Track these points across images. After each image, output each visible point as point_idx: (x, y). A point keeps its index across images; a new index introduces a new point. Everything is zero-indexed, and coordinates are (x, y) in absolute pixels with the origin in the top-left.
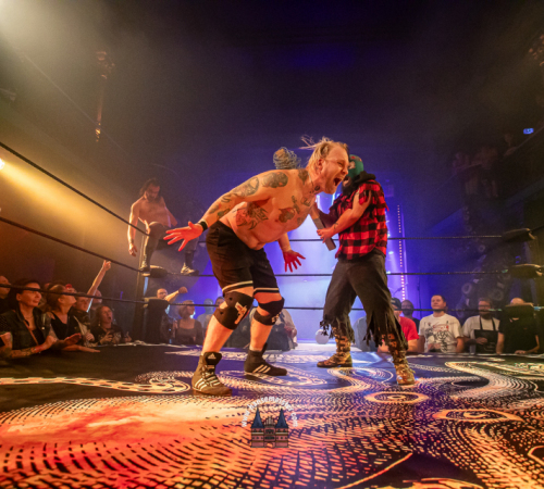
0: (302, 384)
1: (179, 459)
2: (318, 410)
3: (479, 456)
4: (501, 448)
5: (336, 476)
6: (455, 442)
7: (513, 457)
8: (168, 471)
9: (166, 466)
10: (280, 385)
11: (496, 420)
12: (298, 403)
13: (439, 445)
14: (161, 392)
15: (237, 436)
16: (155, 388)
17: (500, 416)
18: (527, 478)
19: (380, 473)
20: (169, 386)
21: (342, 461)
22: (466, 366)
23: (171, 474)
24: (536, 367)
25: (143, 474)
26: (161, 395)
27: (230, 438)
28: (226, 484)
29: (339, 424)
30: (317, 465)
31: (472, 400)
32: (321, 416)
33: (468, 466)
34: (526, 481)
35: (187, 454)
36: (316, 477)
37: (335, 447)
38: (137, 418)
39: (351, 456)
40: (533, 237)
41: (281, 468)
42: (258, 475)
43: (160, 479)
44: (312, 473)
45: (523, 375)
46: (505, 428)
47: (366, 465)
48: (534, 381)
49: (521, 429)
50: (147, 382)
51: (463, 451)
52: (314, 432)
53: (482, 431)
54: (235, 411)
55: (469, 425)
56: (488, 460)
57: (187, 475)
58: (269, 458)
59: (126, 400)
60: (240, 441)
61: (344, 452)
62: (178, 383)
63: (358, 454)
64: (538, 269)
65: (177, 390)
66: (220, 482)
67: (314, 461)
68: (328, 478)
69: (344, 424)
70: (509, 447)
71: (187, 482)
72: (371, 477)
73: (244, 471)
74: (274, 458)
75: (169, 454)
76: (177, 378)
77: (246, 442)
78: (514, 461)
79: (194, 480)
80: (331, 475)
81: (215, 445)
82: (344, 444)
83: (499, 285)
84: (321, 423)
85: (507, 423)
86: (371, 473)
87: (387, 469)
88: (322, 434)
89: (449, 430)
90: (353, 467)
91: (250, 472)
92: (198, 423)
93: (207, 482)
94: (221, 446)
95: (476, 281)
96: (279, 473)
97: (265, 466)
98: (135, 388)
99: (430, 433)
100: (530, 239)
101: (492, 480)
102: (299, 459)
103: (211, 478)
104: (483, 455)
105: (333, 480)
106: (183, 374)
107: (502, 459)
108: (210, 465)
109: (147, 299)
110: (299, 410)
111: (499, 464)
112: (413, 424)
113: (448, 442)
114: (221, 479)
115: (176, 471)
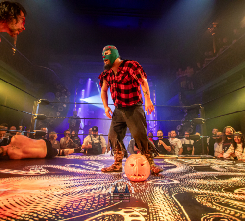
0: (100, 169)
1: (28, 204)
2: (101, 181)
3: (154, 197)
4: (164, 194)
5: (93, 208)
6: (148, 192)
7: (166, 197)
8: (21, 209)
9: (21, 207)
10: (90, 170)
11: (169, 183)
12: (94, 178)
13: (141, 194)
14: (33, 174)
15: (59, 193)
16: (31, 172)
17: (172, 181)
18: (166, 205)
19: (111, 206)
20: (38, 171)
21: (99, 202)
22: (172, 160)
23: (22, 210)
24: (198, 160)
25: (9, 211)
26: (33, 176)
27: (55, 194)
28: (44, 213)
29: (106, 187)
30: (87, 204)
31: (166, 175)
32: (100, 183)
33: (147, 202)
34: (165, 206)
35: (33, 201)
36: (84, 209)
37: (99, 196)
38: (17, 187)
39: (104, 200)
40: (202, 107)
41: (72, 206)
42: (60, 209)
43: (15, 213)
44: (83, 207)
45: (191, 164)
46: (170, 186)
47: (107, 203)
48: (194, 166)
49: (176, 186)
50: (28, 170)
51: (149, 196)
52: (93, 190)
53: (161, 188)
54: (63, 182)
55: (157, 185)
56: (156, 199)
57: (29, 210)
58: (68, 202)
59: (15, 179)
60: (60, 195)
61: (101, 198)
62: (43, 170)
63: (107, 199)
64: (203, 121)
65: (42, 173)
66: (42, 213)
67: (87, 202)
68: (89, 209)
69: (107, 186)
70: (167, 193)
71: (27, 213)
72: (107, 208)
73: (55, 207)
74: (71, 202)
75: (25, 202)
76: (44, 168)
77: (62, 195)
78: (166, 199)
79: (30, 212)
80: (91, 207)
81: (48, 197)
82: (103, 195)
83: (191, 126)
84: (98, 186)
85: (172, 184)
86: (107, 206)
87: (115, 204)
88: (96, 191)
89: (148, 188)
90: (102, 204)
91: (58, 208)
92: (45, 188)
93: (36, 213)
94: (49, 197)
95: (182, 124)
96: (70, 207)
97: (65, 205)
98: (22, 173)
99: (140, 189)
100: (201, 108)
101: (153, 206)
102: (81, 202)
103: (38, 211)
104: (155, 197)
105: (91, 209)
106: (48, 166)
107: (162, 198)
108: (41, 205)
109: (35, 131)
110: (92, 181)
111: (159, 200)
112: (136, 186)
113: (145, 192)
114: (43, 211)
115: (24, 209)
